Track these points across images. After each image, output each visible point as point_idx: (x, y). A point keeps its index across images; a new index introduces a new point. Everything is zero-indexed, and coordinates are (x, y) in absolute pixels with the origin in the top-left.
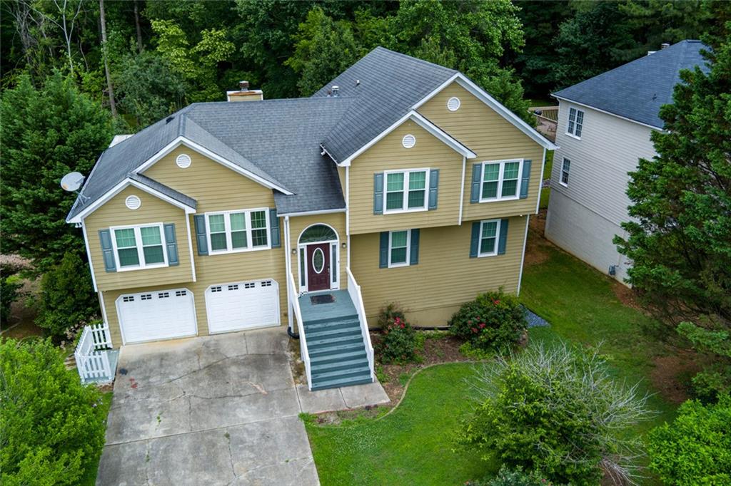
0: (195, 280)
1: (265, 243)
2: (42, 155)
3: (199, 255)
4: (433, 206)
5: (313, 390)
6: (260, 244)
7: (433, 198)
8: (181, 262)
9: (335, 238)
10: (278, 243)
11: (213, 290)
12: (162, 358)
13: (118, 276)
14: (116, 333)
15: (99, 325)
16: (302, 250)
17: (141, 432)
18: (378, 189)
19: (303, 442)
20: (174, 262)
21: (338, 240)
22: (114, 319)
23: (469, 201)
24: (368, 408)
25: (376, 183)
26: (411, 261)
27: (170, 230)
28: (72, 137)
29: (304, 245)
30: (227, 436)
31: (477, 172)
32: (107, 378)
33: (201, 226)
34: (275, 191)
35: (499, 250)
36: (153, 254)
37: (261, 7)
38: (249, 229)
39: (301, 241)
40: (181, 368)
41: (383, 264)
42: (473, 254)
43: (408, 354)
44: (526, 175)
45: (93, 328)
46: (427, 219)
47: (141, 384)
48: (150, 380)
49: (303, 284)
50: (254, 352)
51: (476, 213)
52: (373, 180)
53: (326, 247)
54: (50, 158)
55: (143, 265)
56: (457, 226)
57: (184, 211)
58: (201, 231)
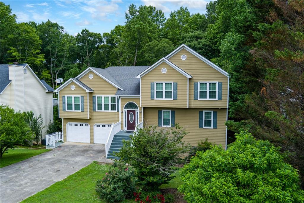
0: (88, 119)
1: (115, 109)
3: (93, 111)
4: (175, 98)
6: (113, 110)
8: (85, 111)
10: (118, 111)
11: (97, 126)
12: (74, 146)
13: (66, 113)
14: (65, 136)
15: (61, 132)
16: (125, 112)
17: (46, 156)
18: (152, 90)
19: (85, 166)
20: (83, 111)
21: (138, 110)
22: (65, 131)
23: (193, 99)
26: (172, 125)
27: (83, 97)
29: (126, 110)
30: (66, 161)
31: (196, 86)
32: (53, 147)
33: (94, 100)
34: (119, 89)
35: (214, 126)
36: (77, 107)
38: (110, 103)
39: (125, 108)
40: (77, 149)
41: (160, 125)
42: (201, 126)
45: (59, 133)
46: (173, 104)
47: (61, 150)
48: (65, 150)
51: (195, 105)
52: (150, 85)
53: (134, 112)
55: (73, 110)
56: (187, 108)
58: (94, 102)
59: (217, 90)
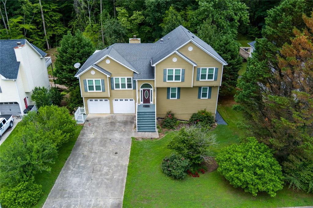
0: (109, 97)
1: (131, 88)
2: (73, 56)
3: (112, 89)
4: (183, 80)
5: (138, 131)
6: (130, 88)
7: (183, 78)
8: (106, 91)
9: (152, 88)
10: (135, 88)
11: (116, 100)
12: (99, 118)
13: (88, 93)
14: (87, 110)
15: (83, 107)
16: (141, 91)
17: (88, 136)
18: (165, 74)
19: (130, 144)
20: (104, 91)
21: (152, 89)
22: (87, 106)
23: (196, 80)
24: (152, 138)
25: (164, 72)
26: (178, 98)
27: (103, 80)
28: (81, 51)
29: (142, 89)
30: (110, 140)
31: (199, 71)
32: (83, 122)
33: (112, 81)
34: (134, 72)
35: (208, 97)
36: (98, 88)
37: (153, 5)
38: (126, 83)
39: (141, 88)
40: (104, 122)
41: (168, 98)
42: (199, 97)
43: (171, 126)
44: (216, 73)
45: (81, 108)
46: (181, 84)
47: (91, 124)
48: (94, 124)
49: (142, 101)
50: (125, 120)
51: (198, 84)
52: (163, 71)
53: (149, 90)
54: (75, 57)
55: (95, 91)
56: (191, 88)
57: (106, 76)
58: (112, 82)
59: (214, 74)
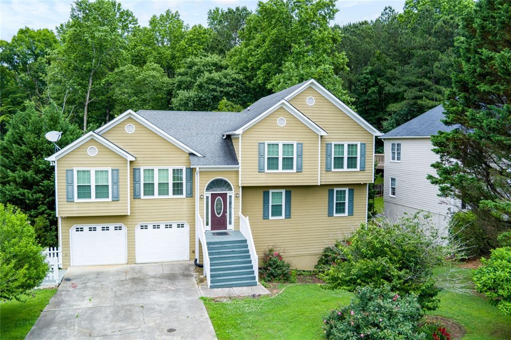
0: (129, 214)
1: (182, 194)
2: (35, 150)
3: (134, 198)
4: (299, 170)
5: (211, 287)
6: (178, 194)
7: (300, 164)
8: (120, 199)
9: (231, 189)
10: (191, 194)
11: (142, 227)
14: (67, 256)
15: (55, 248)
16: (207, 198)
17: (75, 305)
18: (261, 156)
19: (202, 309)
20: (116, 199)
21: (233, 191)
22: (67, 244)
23: (325, 169)
24: (254, 296)
25: (259, 149)
26: (286, 215)
27: (116, 172)
29: (209, 193)
30: (142, 307)
31: (329, 148)
32: (55, 281)
33: (137, 177)
34: (191, 154)
35: (349, 212)
36: (102, 190)
38: (171, 182)
39: (207, 189)
40: (112, 279)
41: (266, 217)
42: (330, 213)
43: (285, 275)
44: (363, 155)
45: (50, 250)
46: (295, 178)
47: (79, 286)
48: (87, 284)
49: (207, 224)
50: (168, 273)
51: (330, 179)
52: (257, 147)
53: (224, 196)
54: (40, 153)
55: (93, 199)
56: (317, 186)
57: (127, 158)
58: (137, 180)
59: (359, 156)
